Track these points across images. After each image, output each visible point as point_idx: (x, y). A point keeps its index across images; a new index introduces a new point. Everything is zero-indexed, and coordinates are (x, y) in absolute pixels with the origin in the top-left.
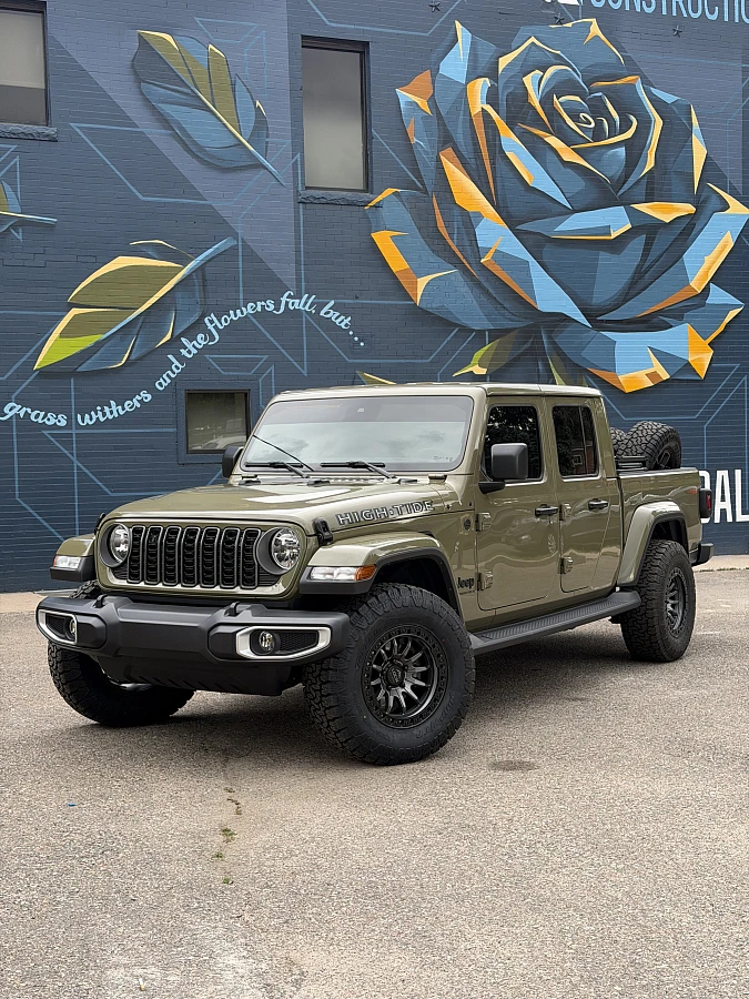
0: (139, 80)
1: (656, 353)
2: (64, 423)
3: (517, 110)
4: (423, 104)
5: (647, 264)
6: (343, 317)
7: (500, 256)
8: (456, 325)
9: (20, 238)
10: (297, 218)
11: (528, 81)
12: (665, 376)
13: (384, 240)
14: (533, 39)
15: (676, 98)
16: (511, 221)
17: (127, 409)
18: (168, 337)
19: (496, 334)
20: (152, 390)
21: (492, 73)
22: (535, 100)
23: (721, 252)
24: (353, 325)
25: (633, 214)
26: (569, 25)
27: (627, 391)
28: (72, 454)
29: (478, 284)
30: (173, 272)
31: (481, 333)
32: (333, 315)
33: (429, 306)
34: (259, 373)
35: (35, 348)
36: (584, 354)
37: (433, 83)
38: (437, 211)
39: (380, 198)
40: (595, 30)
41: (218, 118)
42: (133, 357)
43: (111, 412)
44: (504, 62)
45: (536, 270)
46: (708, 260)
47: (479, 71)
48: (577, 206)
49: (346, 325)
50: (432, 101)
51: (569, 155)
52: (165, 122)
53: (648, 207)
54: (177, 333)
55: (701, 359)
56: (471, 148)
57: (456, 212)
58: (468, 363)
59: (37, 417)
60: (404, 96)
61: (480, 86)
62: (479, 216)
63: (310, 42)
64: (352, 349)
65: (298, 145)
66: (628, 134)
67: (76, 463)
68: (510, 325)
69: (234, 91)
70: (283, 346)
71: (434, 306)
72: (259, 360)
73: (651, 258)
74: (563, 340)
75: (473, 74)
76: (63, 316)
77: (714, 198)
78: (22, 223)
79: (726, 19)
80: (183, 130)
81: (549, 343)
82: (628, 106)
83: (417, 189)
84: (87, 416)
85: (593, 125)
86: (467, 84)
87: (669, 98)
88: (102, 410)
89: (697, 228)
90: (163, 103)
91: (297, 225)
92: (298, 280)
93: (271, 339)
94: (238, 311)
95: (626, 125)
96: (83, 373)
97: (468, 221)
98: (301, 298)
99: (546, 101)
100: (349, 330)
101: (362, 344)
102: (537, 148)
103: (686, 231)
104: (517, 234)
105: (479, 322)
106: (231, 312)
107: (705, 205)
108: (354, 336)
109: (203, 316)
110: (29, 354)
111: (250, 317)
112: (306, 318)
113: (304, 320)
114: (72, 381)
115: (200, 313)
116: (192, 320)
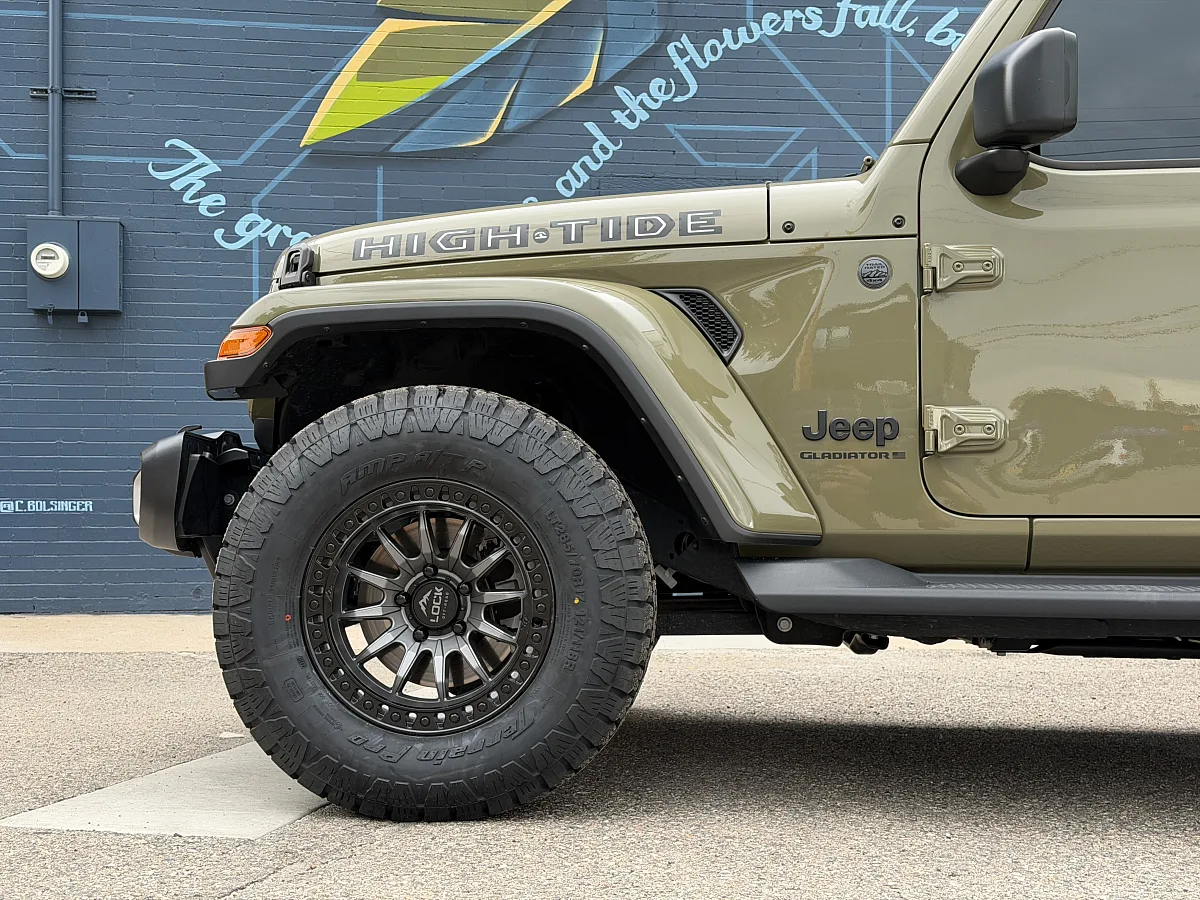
18: (586, 84)
34: (783, 164)
35: (303, 101)
42: (511, 125)
54: (607, 75)
70: (838, 108)
72: (785, 137)
76: (365, 36)
93: (813, 90)
96: (404, 156)
109: (664, 40)
110: (291, 114)
111: (768, 42)
112: (893, 47)
113: (888, 50)
114: (380, 172)
115: (658, 34)
116: (640, 49)
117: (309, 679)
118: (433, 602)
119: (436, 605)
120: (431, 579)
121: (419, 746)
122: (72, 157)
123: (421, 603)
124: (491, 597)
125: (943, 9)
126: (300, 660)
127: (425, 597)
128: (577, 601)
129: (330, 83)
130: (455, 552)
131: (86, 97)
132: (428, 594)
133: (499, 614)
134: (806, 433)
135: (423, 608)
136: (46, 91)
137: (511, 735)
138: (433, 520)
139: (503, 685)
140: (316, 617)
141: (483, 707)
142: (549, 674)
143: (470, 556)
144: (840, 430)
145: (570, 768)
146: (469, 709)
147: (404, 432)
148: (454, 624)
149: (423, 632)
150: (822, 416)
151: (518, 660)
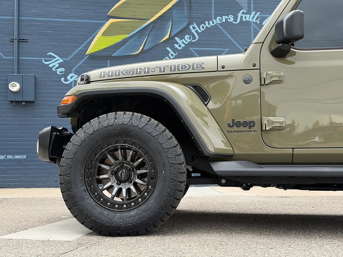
18: (167, 37)
35: (87, 42)
42: (145, 48)
54: (173, 34)
70: (238, 43)
72: (223, 51)
76: (104, 24)
92: (249, 3)
93: (231, 38)
96: (116, 57)
98: (250, 14)
109: (189, 24)
110: (83, 45)
111: (218, 25)
112: (253, 26)
113: (252, 27)
114: (109, 61)
115: (187, 23)
116: (182, 27)
117: (87, 195)
119: (123, 174)
120: (122, 167)
121: (118, 214)
122: (21, 58)
123: (119, 174)
124: (139, 172)
125: (267, 16)
126: (84, 190)
127: (120, 172)
128: (163, 172)
129: (94, 37)
130: (129, 159)
131: (25, 41)
132: (121, 171)
133: (141, 177)
134: (229, 125)
135: (120, 175)
136: (14, 39)
137: (145, 211)
138: (122, 151)
139: (142, 197)
140: (89, 178)
141: (137, 203)
142: (156, 193)
143: (133, 160)
144: (238, 124)
145: (162, 221)
146: (133, 204)
147: (114, 125)
148: (128, 180)
149: (120, 182)
150: (233, 120)
151: (147, 190)
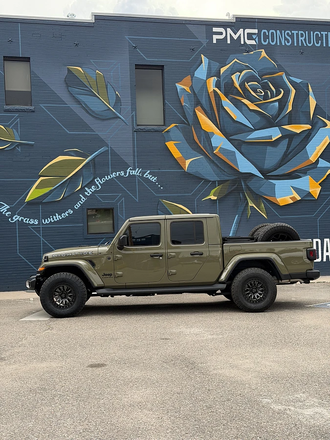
0: (68, 86)
1: (295, 189)
2: (37, 223)
3: (229, 89)
4: (187, 89)
5: (289, 151)
6: (153, 177)
7: (222, 150)
8: (203, 179)
9: (20, 150)
10: (134, 138)
11: (234, 77)
12: (299, 198)
13: (171, 145)
14: (236, 60)
15: (301, 80)
16: (227, 135)
17: (63, 217)
18: (80, 187)
19: (221, 182)
20: (73, 209)
21: (218, 75)
22: (237, 85)
23: (324, 145)
24: (158, 181)
25: (282, 130)
26: (252, 53)
27: (281, 205)
28: (40, 235)
29: (213, 162)
30: (81, 162)
31: (214, 182)
32: (149, 176)
33: (191, 171)
34: (118, 201)
35: (25, 193)
36: (261, 190)
37: (192, 80)
38: (194, 132)
39: (169, 128)
40: (264, 54)
41: (100, 99)
42: (65, 196)
43: (56, 218)
44: (223, 70)
45: (238, 155)
46: (318, 148)
47: (212, 74)
48: (256, 128)
49: (155, 180)
50: (191, 88)
51: (252, 107)
52: (78, 102)
53: (289, 127)
54: (83, 186)
55: (316, 190)
56: (209, 106)
57: (202, 132)
58: (208, 195)
59: (26, 220)
60: (179, 86)
61: (212, 81)
62: (213, 134)
63: (138, 67)
64: (158, 190)
65: (134, 108)
66: (280, 97)
67: (42, 239)
68: (227, 178)
69: (107, 88)
70: (128, 190)
71: (193, 171)
72: (118, 196)
73: (291, 149)
74: (252, 184)
75: (209, 76)
76: (37, 180)
77: (320, 122)
78: (21, 144)
79: (324, 45)
80: (85, 104)
81: (245, 185)
82: (279, 85)
83: (185, 123)
84: (46, 220)
85: (263, 94)
86: (206, 80)
87: (298, 81)
88: (53, 217)
89: (312, 135)
90: (78, 94)
91: (134, 140)
92: (134, 163)
93: (123, 187)
94: (109, 176)
95: (278, 93)
96: (45, 203)
97: (208, 136)
98: (135, 170)
99: (242, 85)
100: (156, 182)
101: (162, 188)
102: (238, 105)
103: (307, 136)
104: (230, 140)
105: (213, 177)
106: (106, 177)
107: (316, 125)
108: (158, 185)
109: (94, 178)
110: (23, 196)
111: (114, 178)
113: (137, 179)
114: (40, 206)
116: (90, 180)
117: (50, 304)
118: (63, 295)
120: (63, 293)
121: (62, 310)
124: (69, 294)
125: (147, 171)
128: (78, 295)
129: (30, 190)
130: (65, 290)
133: (70, 296)
134: (102, 275)
137: (72, 309)
139: (71, 304)
141: (69, 306)
142: (76, 302)
143: (67, 290)
144: (106, 275)
145: (78, 312)
146: (67, 306)
147: (60, 278)
148: (65, 297)
149: (62, 299)
150: (104, 273)
151: (72, 301)
